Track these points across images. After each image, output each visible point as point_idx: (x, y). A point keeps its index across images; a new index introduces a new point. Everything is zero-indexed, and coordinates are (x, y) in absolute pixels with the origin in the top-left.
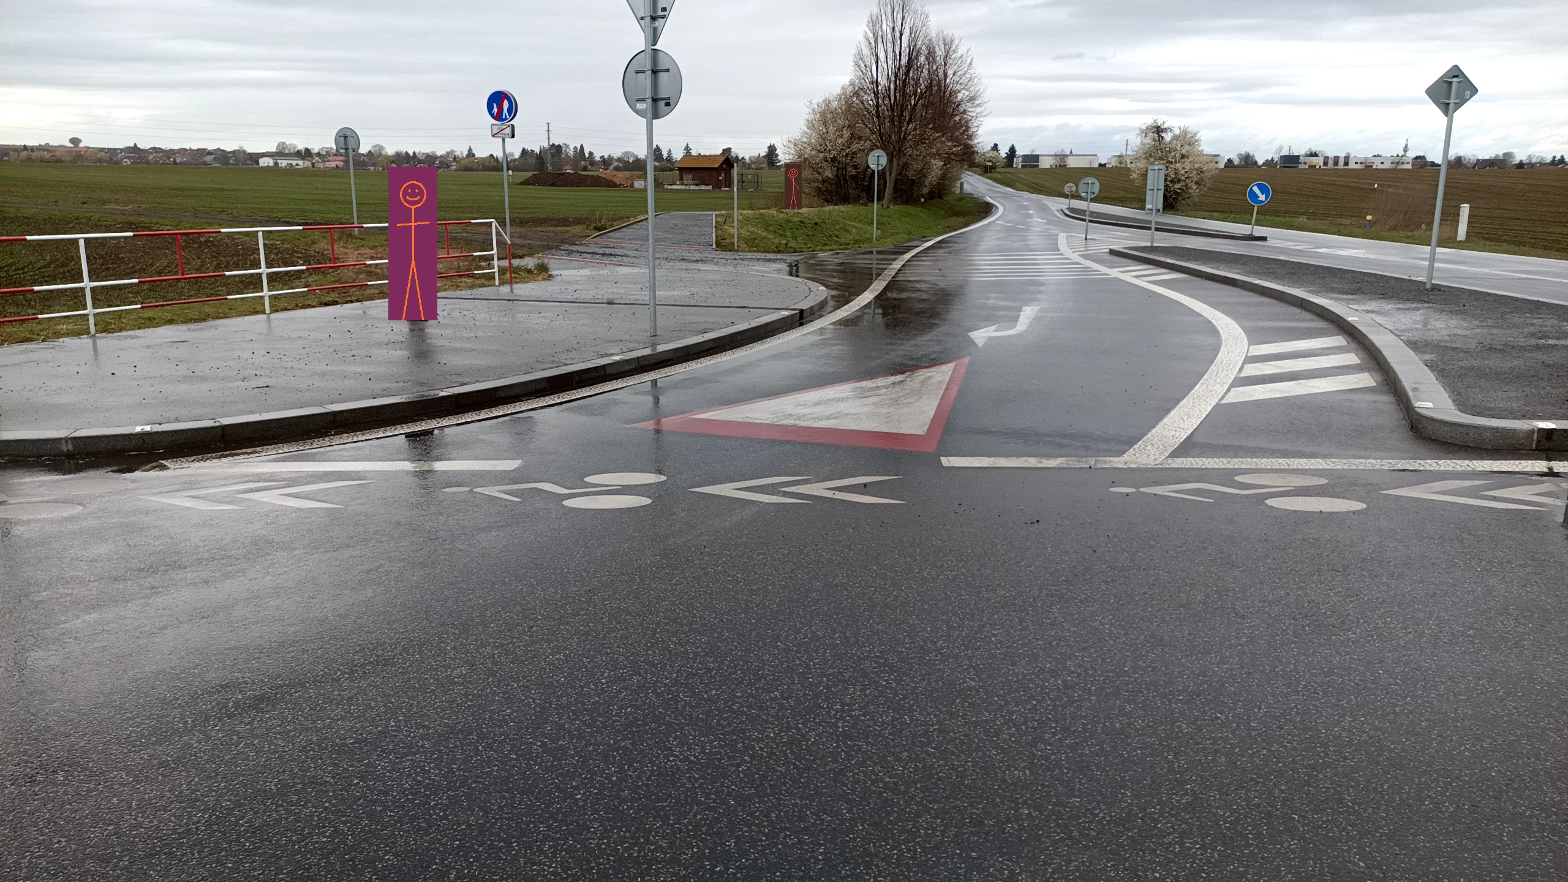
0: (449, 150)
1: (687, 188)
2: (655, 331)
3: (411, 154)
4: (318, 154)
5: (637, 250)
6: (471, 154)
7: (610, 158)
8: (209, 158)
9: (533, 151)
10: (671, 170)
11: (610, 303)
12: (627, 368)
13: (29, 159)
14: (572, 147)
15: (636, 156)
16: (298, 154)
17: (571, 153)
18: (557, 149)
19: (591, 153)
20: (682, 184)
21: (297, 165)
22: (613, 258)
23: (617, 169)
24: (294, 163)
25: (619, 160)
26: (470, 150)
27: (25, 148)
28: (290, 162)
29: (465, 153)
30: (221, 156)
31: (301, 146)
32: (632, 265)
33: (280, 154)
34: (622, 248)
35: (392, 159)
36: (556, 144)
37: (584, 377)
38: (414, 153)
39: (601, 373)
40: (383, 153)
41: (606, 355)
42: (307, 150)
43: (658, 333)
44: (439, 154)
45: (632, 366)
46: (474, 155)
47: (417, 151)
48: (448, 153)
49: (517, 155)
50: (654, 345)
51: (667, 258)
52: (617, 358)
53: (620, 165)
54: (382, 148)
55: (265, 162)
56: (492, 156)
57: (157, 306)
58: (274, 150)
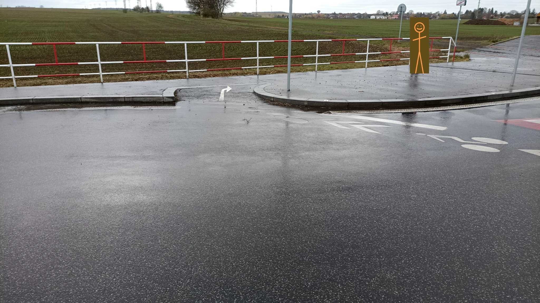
0: (437, 11)
2: (513, 84)
3: (423, 13)
4: (390, 14)
5: (510, 51)
6: (445, 13)
7: (505, 13)
8: (355, 16)
9: (471, 11)
10: (533, 17)
11: (494, 71)
12: (497, 98)
13: (306, 18)
14: (488, 9)
15: (517, 12)
16: (384, 14)
17: (487, 11)
18: (481, 10)
19: (496, 11)
20: (537, 24)
21: (382, 18)
22: (498, 54)
23: (507, 17)
24: (381, 17)
25: (509, 14)
26: (445, 11)
27: (306, 14)
28: (380, 17)
29: (443, 12)
30: (359, 15)
31: (385, 12)
32: (507, 57)
33: (378, 14)
34: (503, 50)
35: (415, 15)
36: (481, 8)
37: (478, 99)
38: (424, 13)
39: (485, 99)
40: (413, 13)
41: (489, 92)
42: (387, 13)
43: (514, 85)
44: (433, 13)
45: (500, 97)
46: (446, 13)
47: (425, 12)
48: (436, 13)
49: (464, 13)
50: (511, 90)
51: (524, 55)
52: (494, 93)
53: (509, 16)
54: (413, 11)
55: (373, 17)
56: (453, 13)
57: (334, 63)
58: (376, 13)
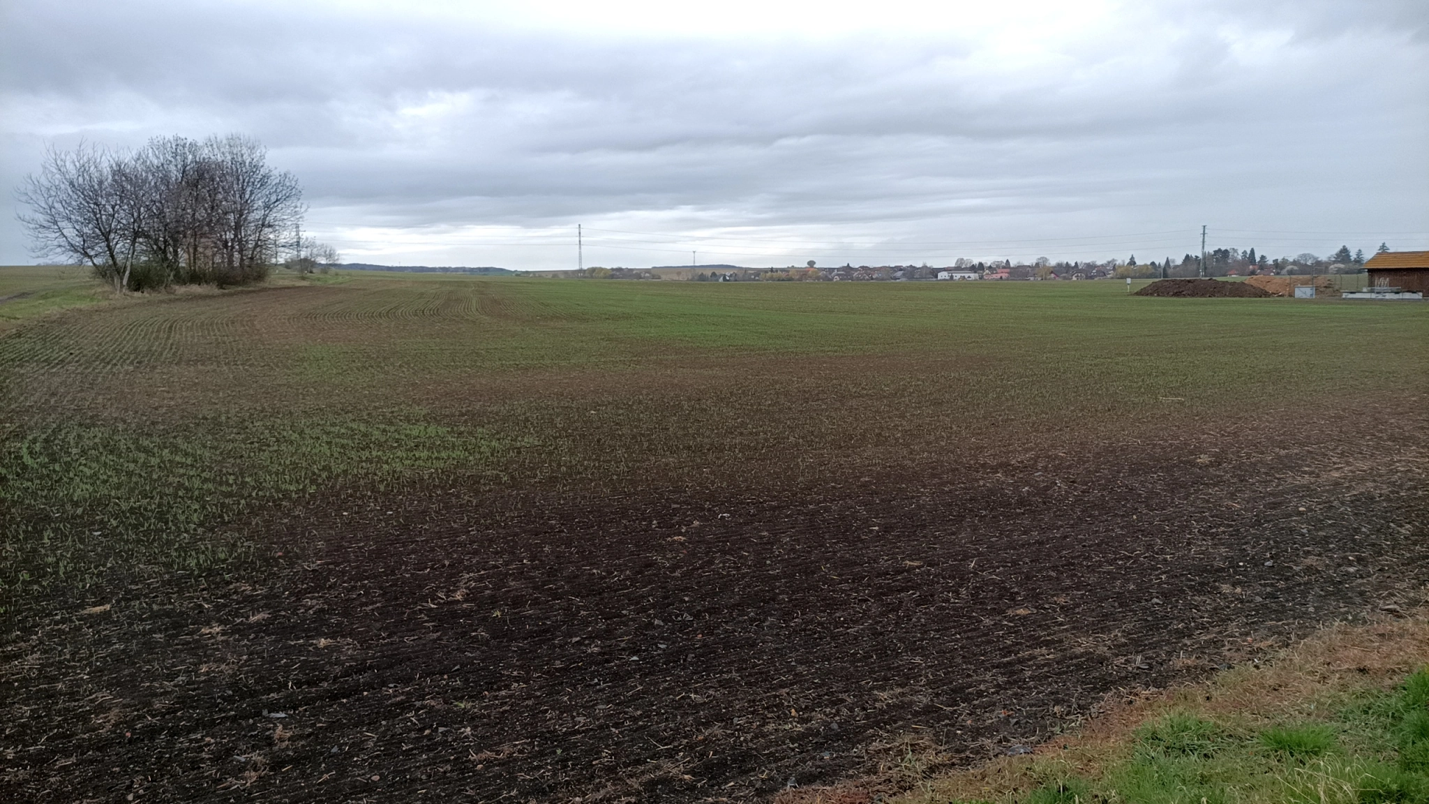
1: (1380, 297)
3: (1073, 265)
4: (990, 267)
6: (1132, 262)
8: (899, 274)
10: (1358, 272)
13: (772, 278)
16: (973, 269)
18: (1223, 254)
19: (1263, 257)
20: (1372, 291)
21: (969, 277)
23: (1291, 273)
24: (966, 275)
25: (1295, 263)
26: (1132, 258)
27: (772, 270)
28: (963, 275)
29: (1127, 261)
31: (976, 261)
33: (958, 269)
35: (1051, 269)
38: (1076, 263)
40: (1047, 265)
42: (981, 264)
44: (1099, 263)
46: (1135, 263)
47: (1079, 262)
48: (1109, 262)
54: (1045, 260)
55: (942, 275)
56: (1153, 264)
